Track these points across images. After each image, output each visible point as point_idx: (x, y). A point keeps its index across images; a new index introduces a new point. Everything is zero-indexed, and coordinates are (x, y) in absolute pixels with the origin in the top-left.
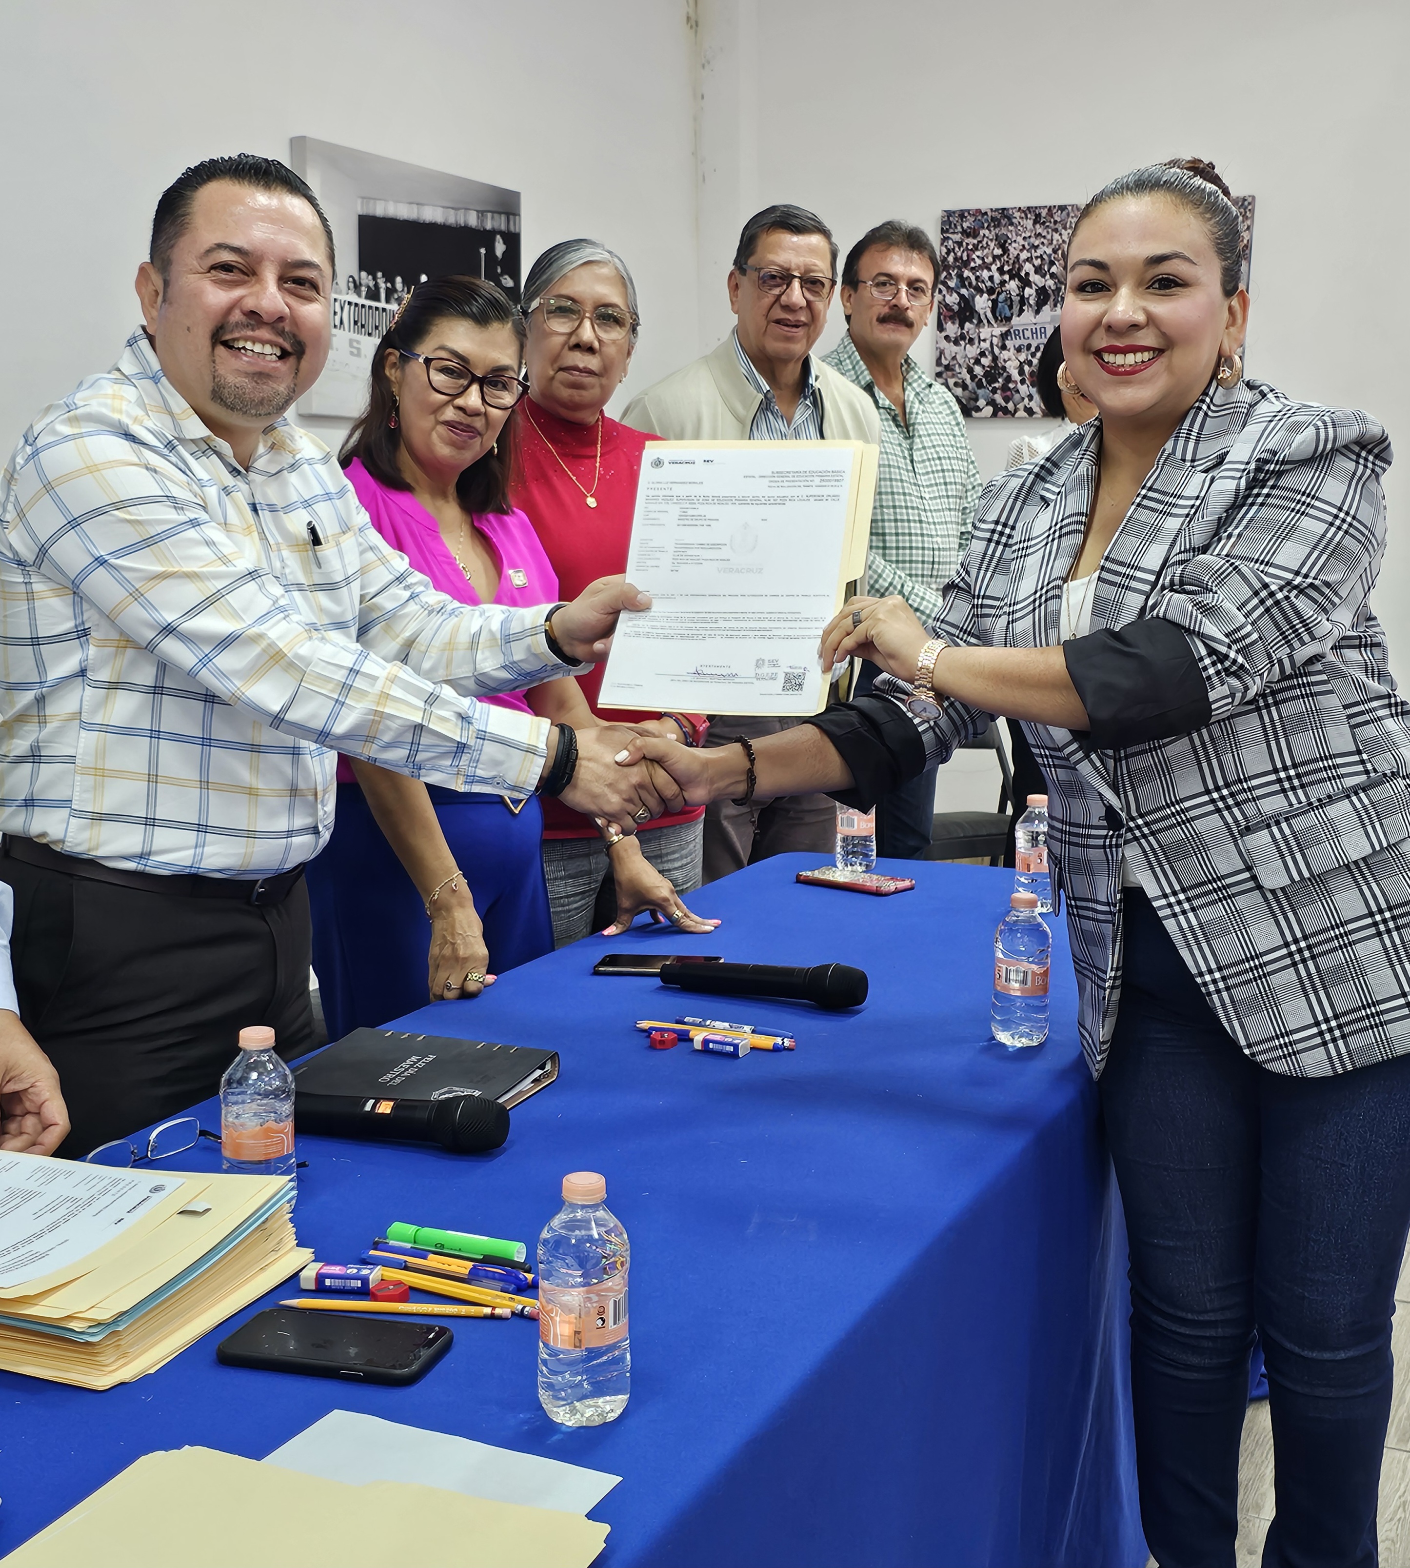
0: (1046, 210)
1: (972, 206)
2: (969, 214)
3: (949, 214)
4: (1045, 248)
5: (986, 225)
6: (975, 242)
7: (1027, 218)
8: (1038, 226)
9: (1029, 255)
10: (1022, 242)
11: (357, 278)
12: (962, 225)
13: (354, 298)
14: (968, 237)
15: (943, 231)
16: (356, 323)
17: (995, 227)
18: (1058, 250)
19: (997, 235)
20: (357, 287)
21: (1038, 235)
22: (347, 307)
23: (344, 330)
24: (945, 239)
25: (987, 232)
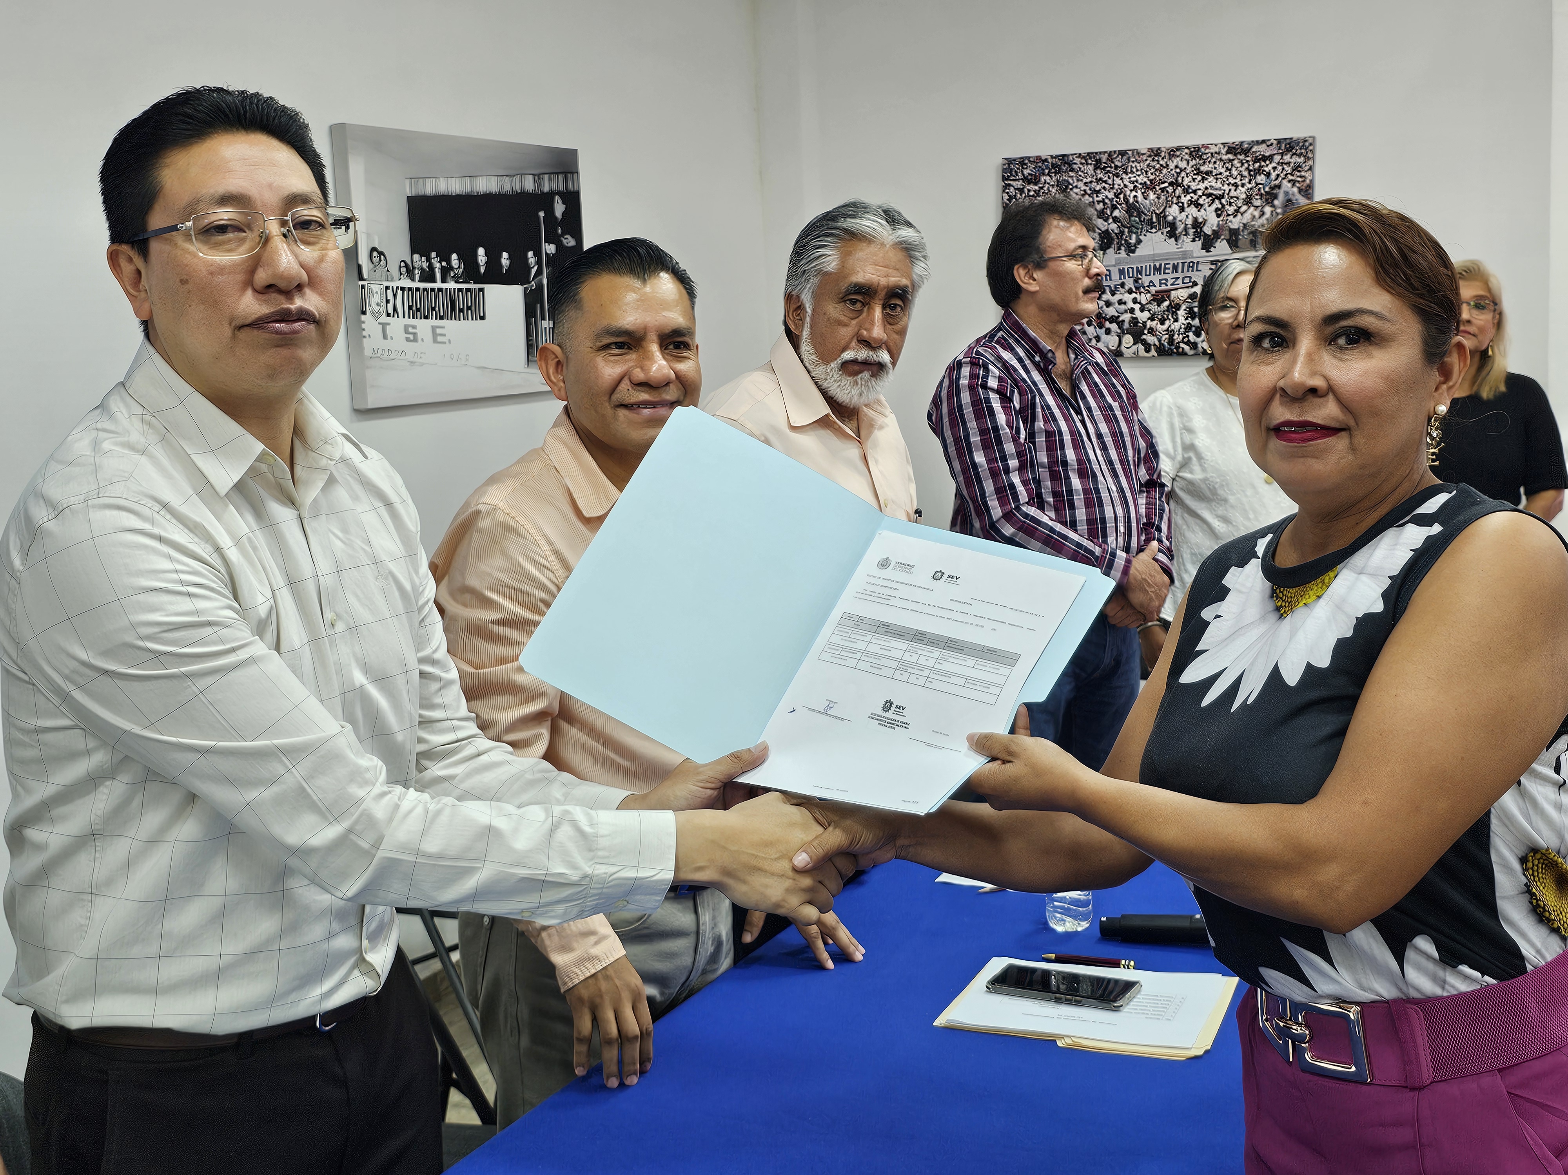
0: (1106, 155)
1: (1032, 153)
2: (1030, 161)
3: (1010, 161)
4: (1107, 193)
5: (1047, 171)
6: (1037, 188)
7: (1087, 164)
8: (1098, 171)
9: (1091, 200)
10: (1084, 188)
11: (409, 263)
12: (1022, 171)
13: (407, 283)
14: (1029, 184)
15: (1004, 179)
16: (410, 308)
17: (1056, 173)
18: (1120, 194)
19: (1058, 181)
20: (410, 272)
21: (1099, 180)
22: (400, 293)
23: (398, 317)
24: (1007, 186)
25: (1048, 178)
